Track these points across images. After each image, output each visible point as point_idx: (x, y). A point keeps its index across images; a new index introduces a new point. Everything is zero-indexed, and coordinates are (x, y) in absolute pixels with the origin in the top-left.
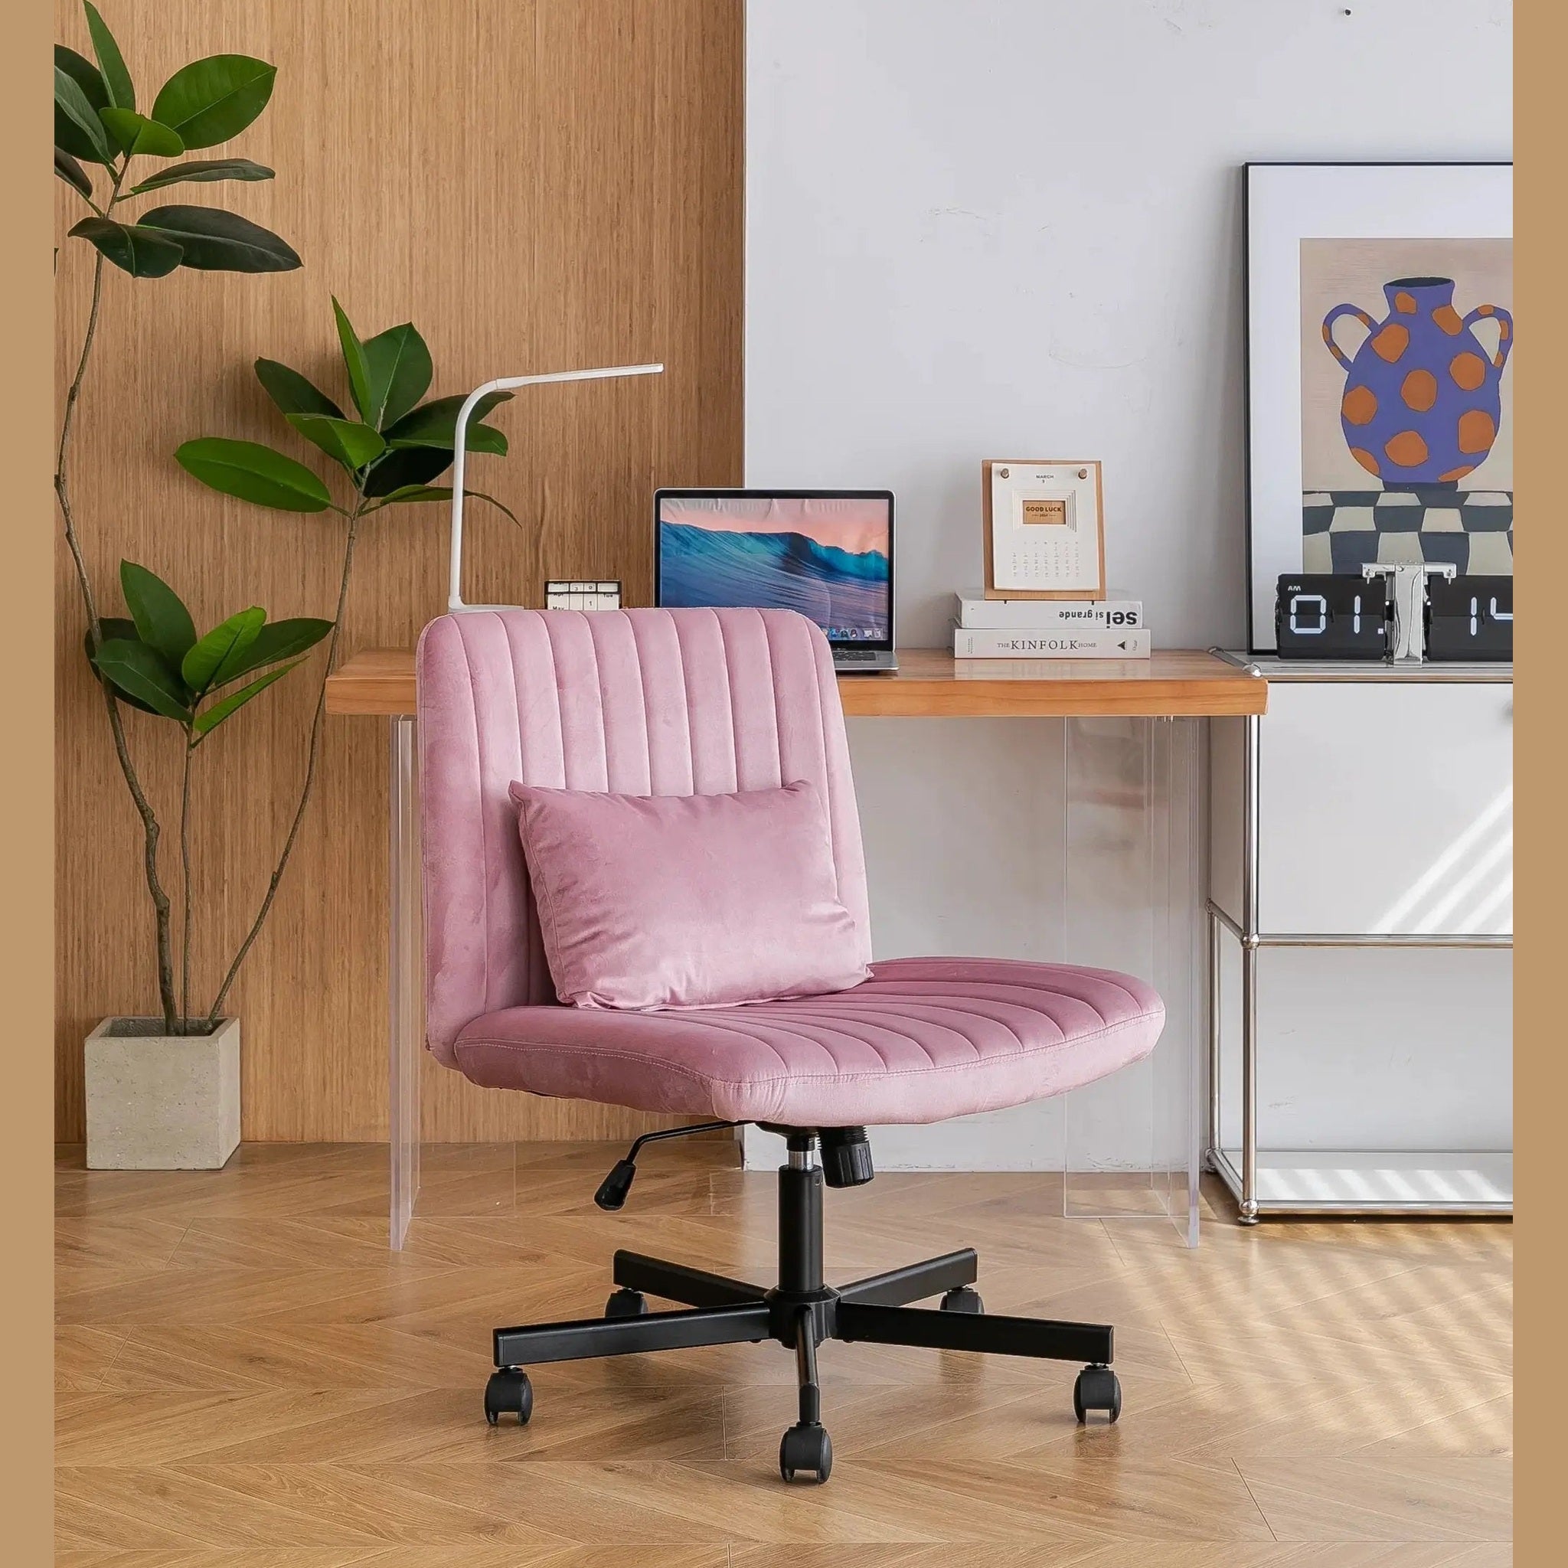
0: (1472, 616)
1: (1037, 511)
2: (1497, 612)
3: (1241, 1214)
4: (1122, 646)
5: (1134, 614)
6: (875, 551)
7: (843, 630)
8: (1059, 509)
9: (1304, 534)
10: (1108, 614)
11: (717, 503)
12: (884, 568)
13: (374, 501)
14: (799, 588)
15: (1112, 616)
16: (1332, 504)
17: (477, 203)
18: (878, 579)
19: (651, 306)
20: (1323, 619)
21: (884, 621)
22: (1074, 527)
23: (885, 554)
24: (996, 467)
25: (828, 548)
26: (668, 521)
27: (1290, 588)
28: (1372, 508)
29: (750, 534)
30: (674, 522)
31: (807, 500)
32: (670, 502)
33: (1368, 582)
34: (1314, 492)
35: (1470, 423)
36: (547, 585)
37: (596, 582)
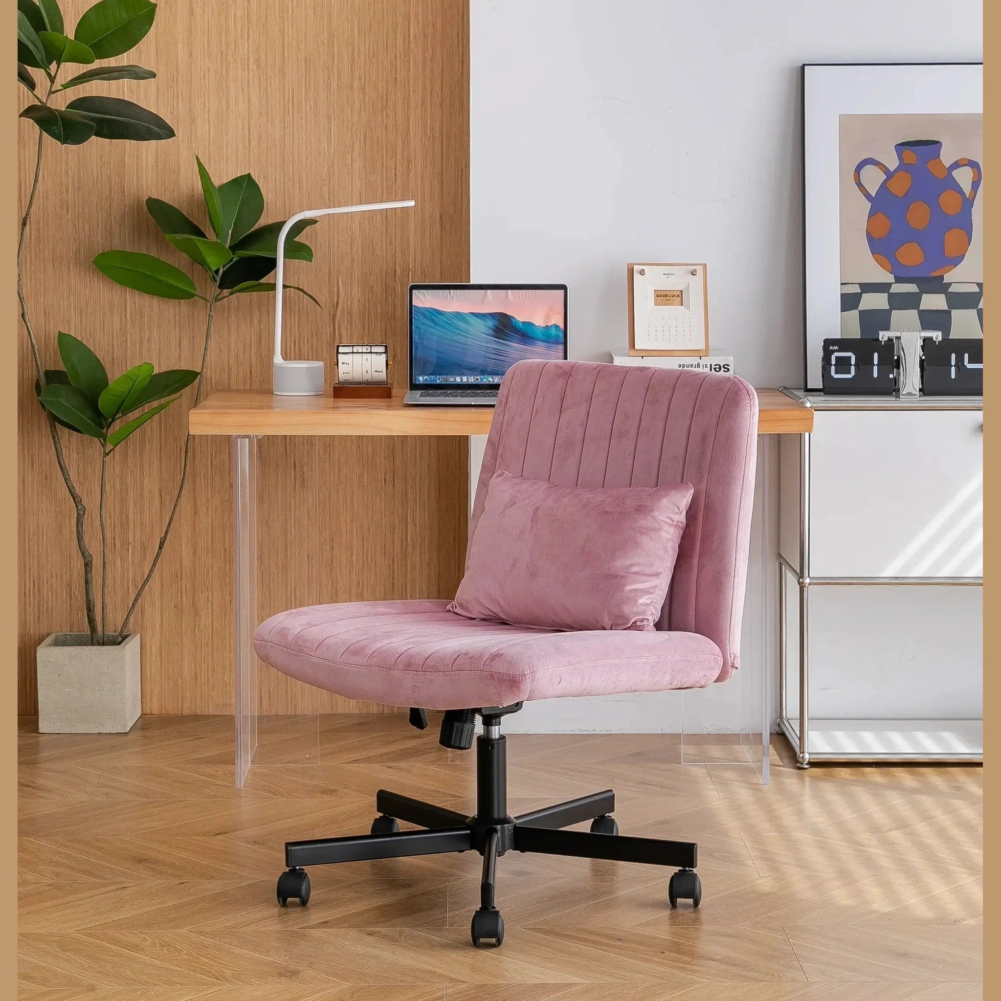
0: (952, 366)
1: (663, 297)
2: (969, 363)
3: (798, 762)
5: (728, 365)
6: (555, 324)
8: (678, 296)
9: (841, 311)
10: (711, 365)
11: (450, 293)
12: (561, 335)
13: (226, 292)
14: (504, 349)
15: (713, 367)
16: (860, 292)
17: (293, 94)
18: (557, 342)
19: (409, 161)
20: (853, 368)
22: (688, 307)
23: (562, 326)
24: (636, 268)
25: (524, 323)
26: (418, 305)
27: (831, 348)
28: (887, 294)
29: (472, 314)
30: (421, 305)
31: (510, 291)
32: (419, 292)
33: (883, 343)
34: (848, 284)
35: (952, 237)
36: (338, 348)
37: (371, 346)
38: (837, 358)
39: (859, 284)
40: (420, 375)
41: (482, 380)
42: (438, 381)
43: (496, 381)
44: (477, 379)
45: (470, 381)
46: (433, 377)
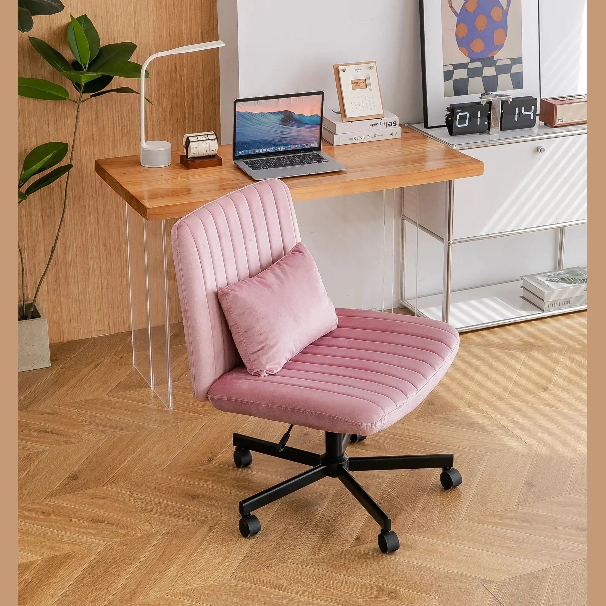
0: (516, 114)
1: (356, 84)
2: (524, 112)
4: (392, 134)
5: (396, 122)
6: (316, 114)
7: (303, 144)
8: (364, 82)
9: (444, 81)
10: (387, 123)
12: (319, 120)
14: (287, 131)
15: (388, 124)
16: (453, 69)
18: (316, 124)
20: (467, 121)
21: (318, 140)
22: (371, 90)
23: (320, 115)
24: (341, 68)
25: (299, 115)
26: (239, 111)
27: (457, 111)
28: (466, 69)
29: (270, 113)
30: (241, 111)
31: (292, 98)
32: (240, 104)
33: (483, 106)
34: (447, 65)
35: (498, 33)
36: (188, 138)
37: (207, 135)
38: (460, 116)
39: (452, 65)
40: (240, 150)
41: (274, 149)
42: (249, 153)
43: (282, 149)
44: (272, 149)
45: (267, 151)
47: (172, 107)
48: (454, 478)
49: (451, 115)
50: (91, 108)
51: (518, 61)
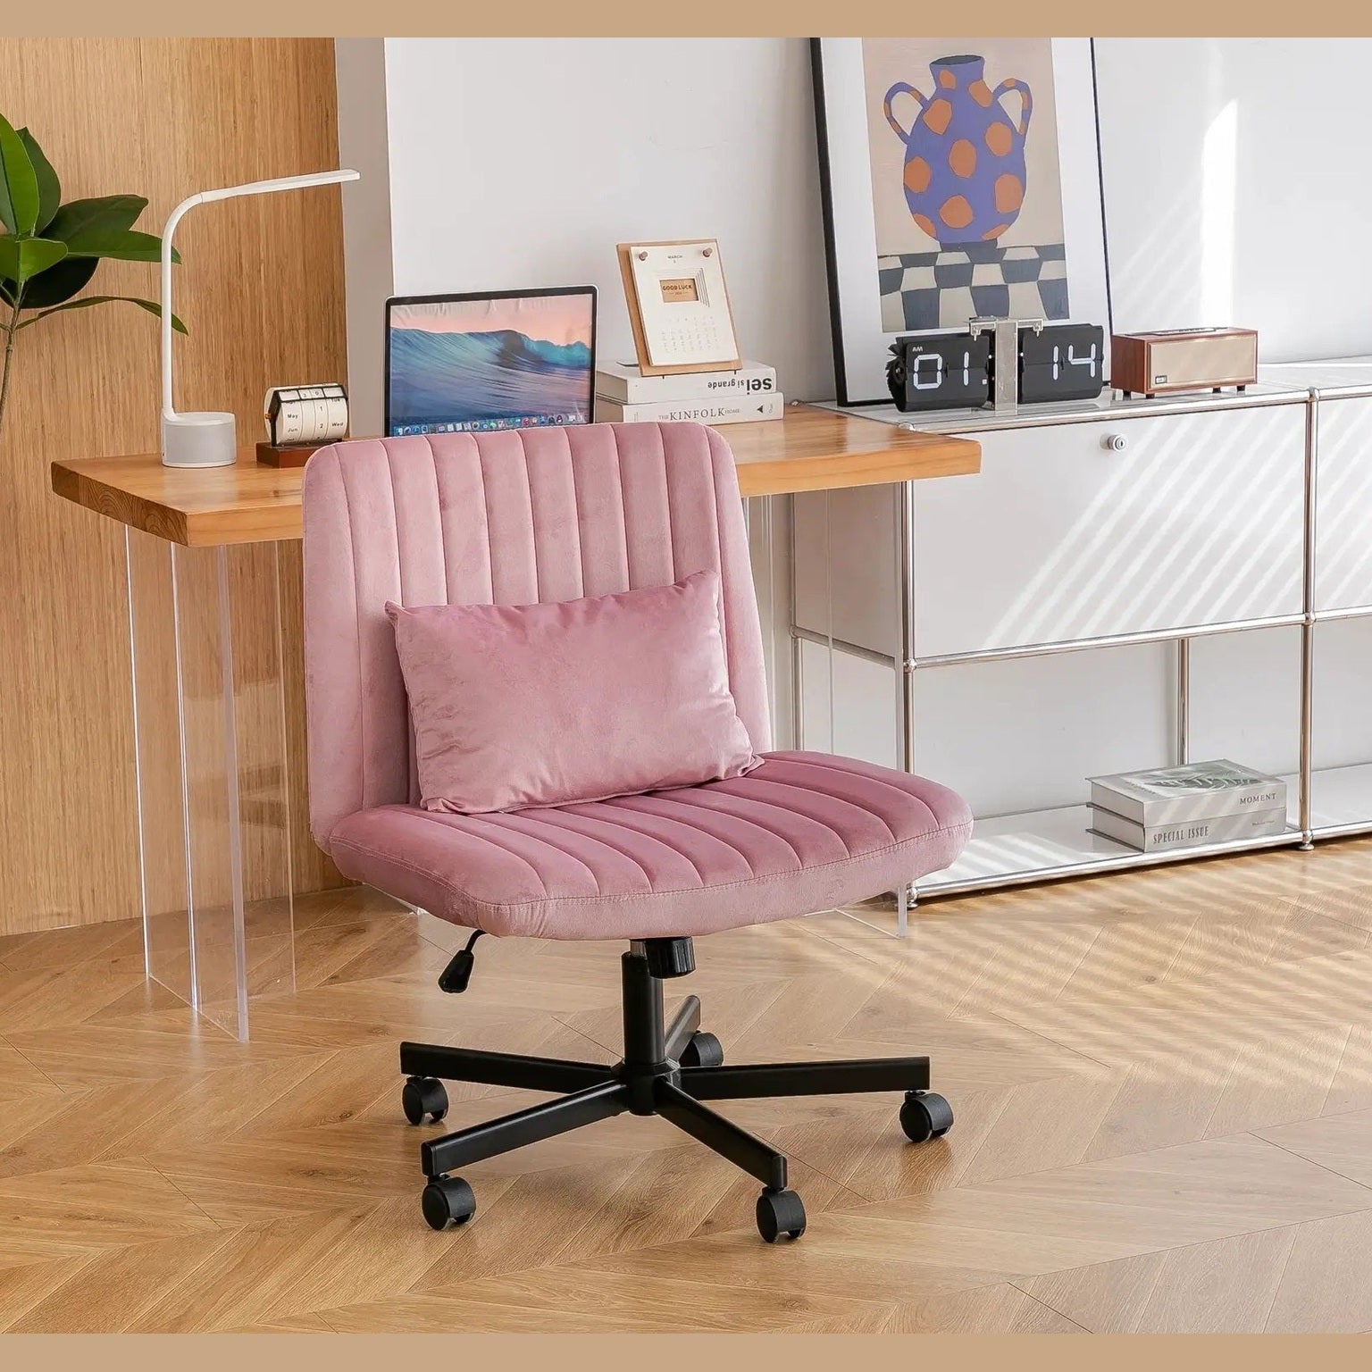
0: (1054, 363)
1: (672, 289)
2: (1074, 358)
4: (761, 409)
5: (769, 380)
6: (578, 342)
7: (550, 417)
8: (690, 287)
9: (881, 295)
10: (748, 381)
12: (587, 357)
14: (514, 382)
15: (751, 384)
16: (901, 266)
18: (581, 367)
20: (939, 374)
21: (585, 405)
22: (707, 302)
23: (588, 345)
24: (634, 251)
25: (538, 342)
26: (397, 327)
27: (914, 349)
28: (933, 267)
29: (471, 334)
30: (402, 327)
31: (521, 299)
32: (400, 309)
33: (975, 340)
34: (886, 256)
35: (1004, 185)
36: (276, 394)
37: (322, 388)
38: (921, 362)
39: (899, 256)
40: (399, 426)
44: (476, 426)
45: (466, 429)
46: (417, 427)
47: (232, 359)
48: (935, 1113)
49: (901, 365)
50: (38, 355)
51: (1055, 252)
